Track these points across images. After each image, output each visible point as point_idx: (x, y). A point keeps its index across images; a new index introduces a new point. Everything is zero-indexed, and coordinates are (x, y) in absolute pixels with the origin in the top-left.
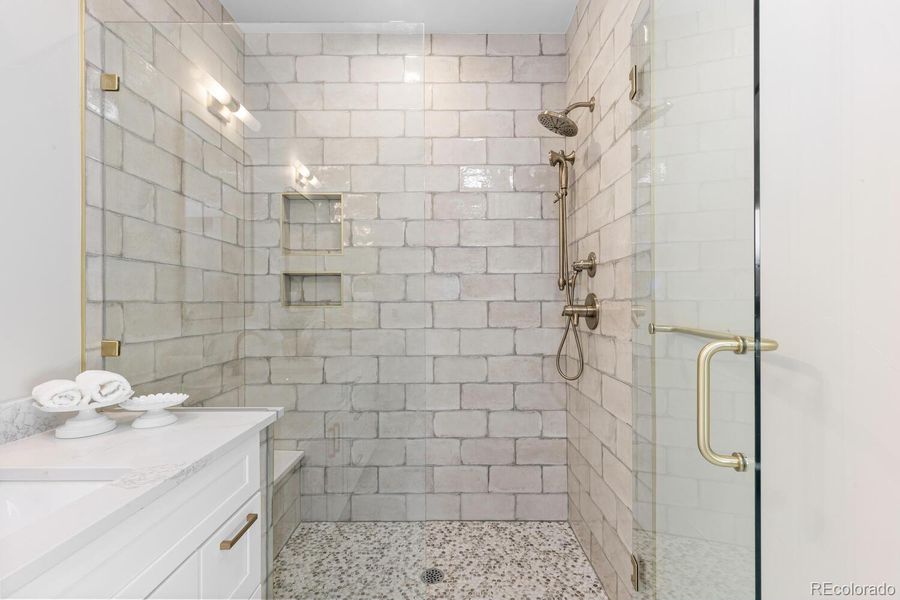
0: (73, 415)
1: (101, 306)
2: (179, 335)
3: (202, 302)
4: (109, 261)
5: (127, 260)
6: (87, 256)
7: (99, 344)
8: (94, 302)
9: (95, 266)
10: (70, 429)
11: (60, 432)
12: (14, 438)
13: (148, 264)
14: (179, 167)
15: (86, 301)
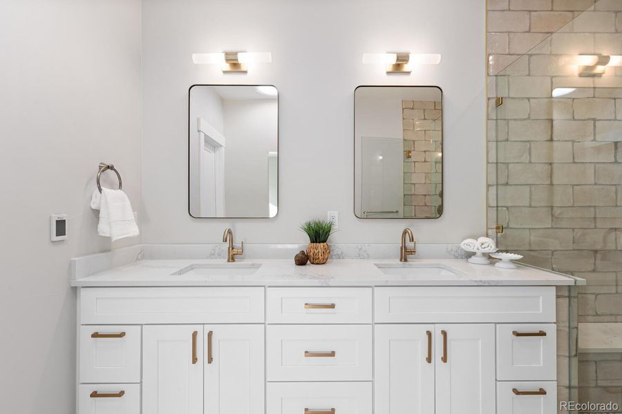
0: (474, 254)
1: (495, 209)
2: (550, 226)
3: (572, 207)
4: (499, 187)
5: (511, 185)
6: (488, 186)
7: (495, 226)
8: (492, 207)
9: (493, 190)
10: (473, 259)
11: (470, 260)
12: (457, 258)
13: (526, 186)
14: (550, 125)
15: (488, 206)
